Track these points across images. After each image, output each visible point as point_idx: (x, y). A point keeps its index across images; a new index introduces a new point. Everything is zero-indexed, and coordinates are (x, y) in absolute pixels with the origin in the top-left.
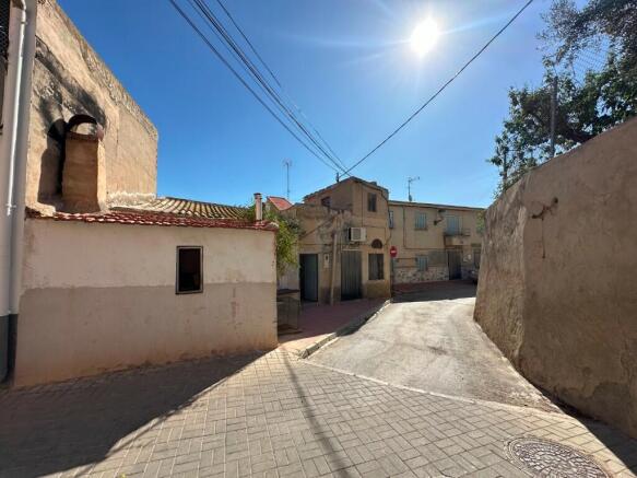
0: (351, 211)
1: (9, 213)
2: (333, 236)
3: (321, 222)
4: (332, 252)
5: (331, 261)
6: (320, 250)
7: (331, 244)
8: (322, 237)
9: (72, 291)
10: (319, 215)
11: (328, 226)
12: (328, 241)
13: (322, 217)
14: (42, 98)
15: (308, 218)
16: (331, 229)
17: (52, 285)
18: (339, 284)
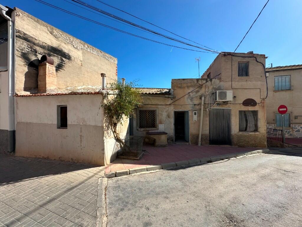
0: (220, 79)
1: (10, 95)
2: (201, 98)
3: (191, 89)
4: (200, 109)
5: (199, 116)
6: (190, 109)
7: (200, 104)
8: (192, 99)
9: (27, 123)
10: (189, 84)
11: (198, 92)
12: (197, 102)
13: (192, 86)
14: (22, 52)
15: (180, 87)
16: (199, 94)
17: (22, 121)
18: (207, 132)
